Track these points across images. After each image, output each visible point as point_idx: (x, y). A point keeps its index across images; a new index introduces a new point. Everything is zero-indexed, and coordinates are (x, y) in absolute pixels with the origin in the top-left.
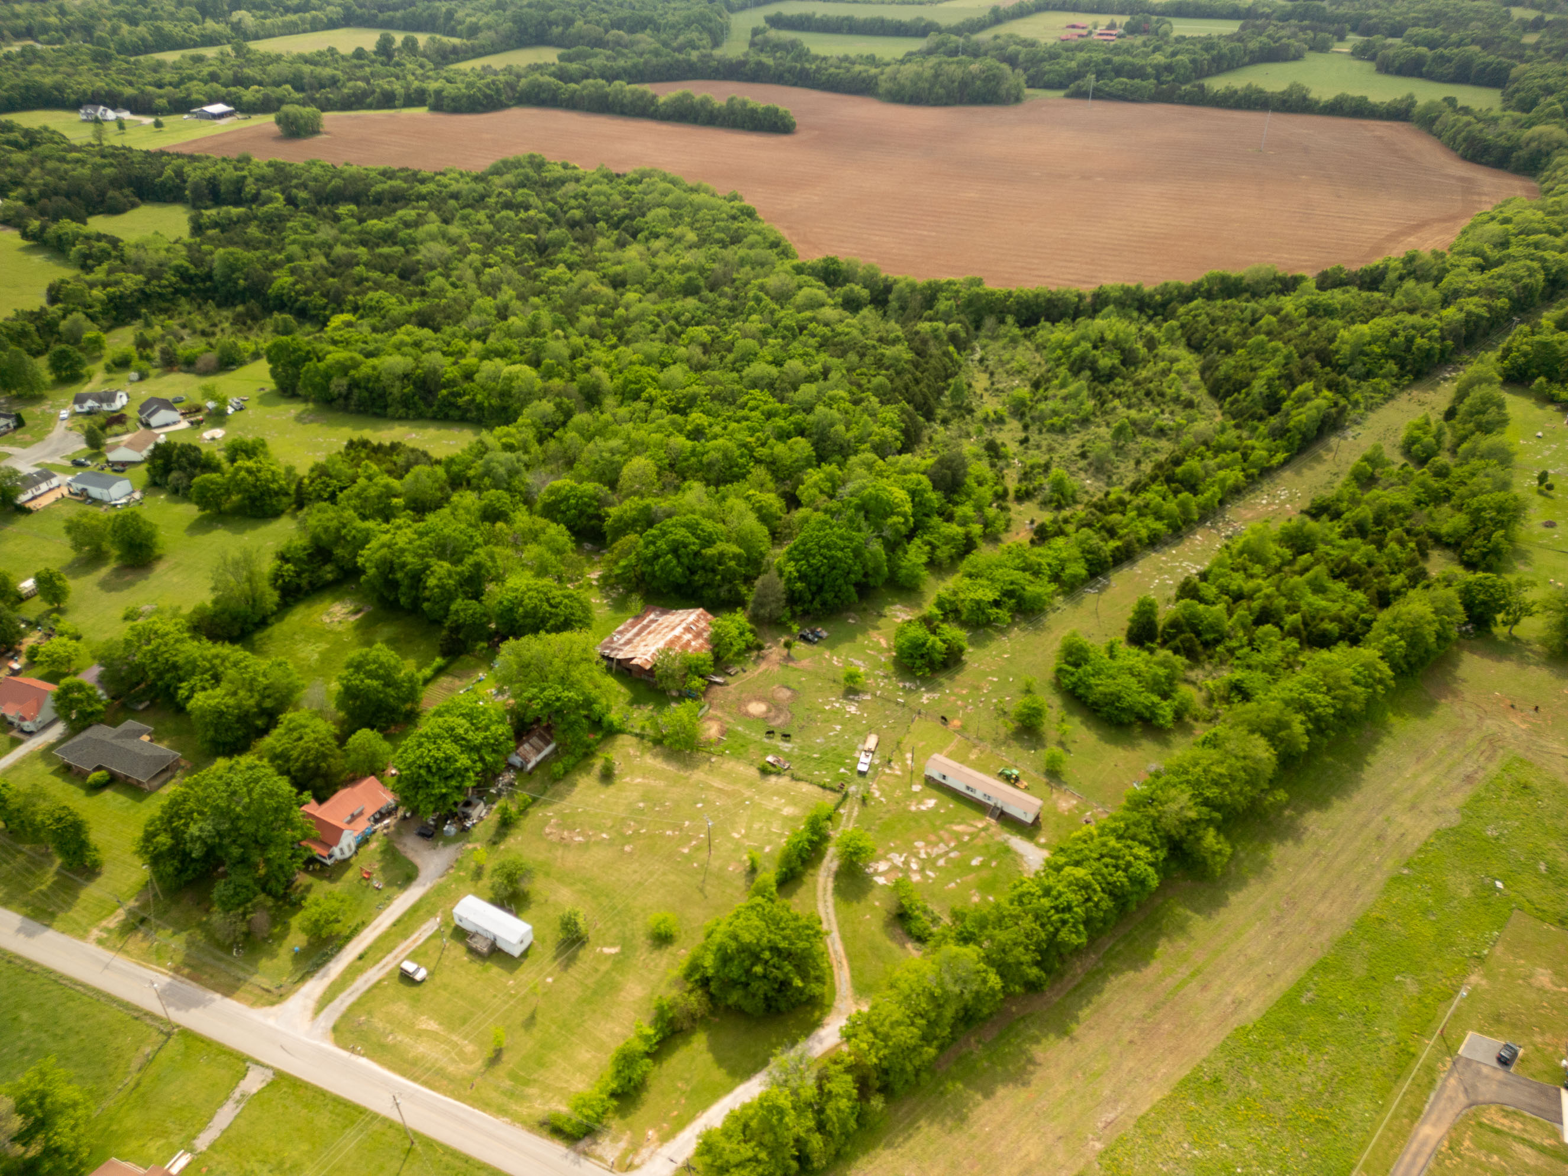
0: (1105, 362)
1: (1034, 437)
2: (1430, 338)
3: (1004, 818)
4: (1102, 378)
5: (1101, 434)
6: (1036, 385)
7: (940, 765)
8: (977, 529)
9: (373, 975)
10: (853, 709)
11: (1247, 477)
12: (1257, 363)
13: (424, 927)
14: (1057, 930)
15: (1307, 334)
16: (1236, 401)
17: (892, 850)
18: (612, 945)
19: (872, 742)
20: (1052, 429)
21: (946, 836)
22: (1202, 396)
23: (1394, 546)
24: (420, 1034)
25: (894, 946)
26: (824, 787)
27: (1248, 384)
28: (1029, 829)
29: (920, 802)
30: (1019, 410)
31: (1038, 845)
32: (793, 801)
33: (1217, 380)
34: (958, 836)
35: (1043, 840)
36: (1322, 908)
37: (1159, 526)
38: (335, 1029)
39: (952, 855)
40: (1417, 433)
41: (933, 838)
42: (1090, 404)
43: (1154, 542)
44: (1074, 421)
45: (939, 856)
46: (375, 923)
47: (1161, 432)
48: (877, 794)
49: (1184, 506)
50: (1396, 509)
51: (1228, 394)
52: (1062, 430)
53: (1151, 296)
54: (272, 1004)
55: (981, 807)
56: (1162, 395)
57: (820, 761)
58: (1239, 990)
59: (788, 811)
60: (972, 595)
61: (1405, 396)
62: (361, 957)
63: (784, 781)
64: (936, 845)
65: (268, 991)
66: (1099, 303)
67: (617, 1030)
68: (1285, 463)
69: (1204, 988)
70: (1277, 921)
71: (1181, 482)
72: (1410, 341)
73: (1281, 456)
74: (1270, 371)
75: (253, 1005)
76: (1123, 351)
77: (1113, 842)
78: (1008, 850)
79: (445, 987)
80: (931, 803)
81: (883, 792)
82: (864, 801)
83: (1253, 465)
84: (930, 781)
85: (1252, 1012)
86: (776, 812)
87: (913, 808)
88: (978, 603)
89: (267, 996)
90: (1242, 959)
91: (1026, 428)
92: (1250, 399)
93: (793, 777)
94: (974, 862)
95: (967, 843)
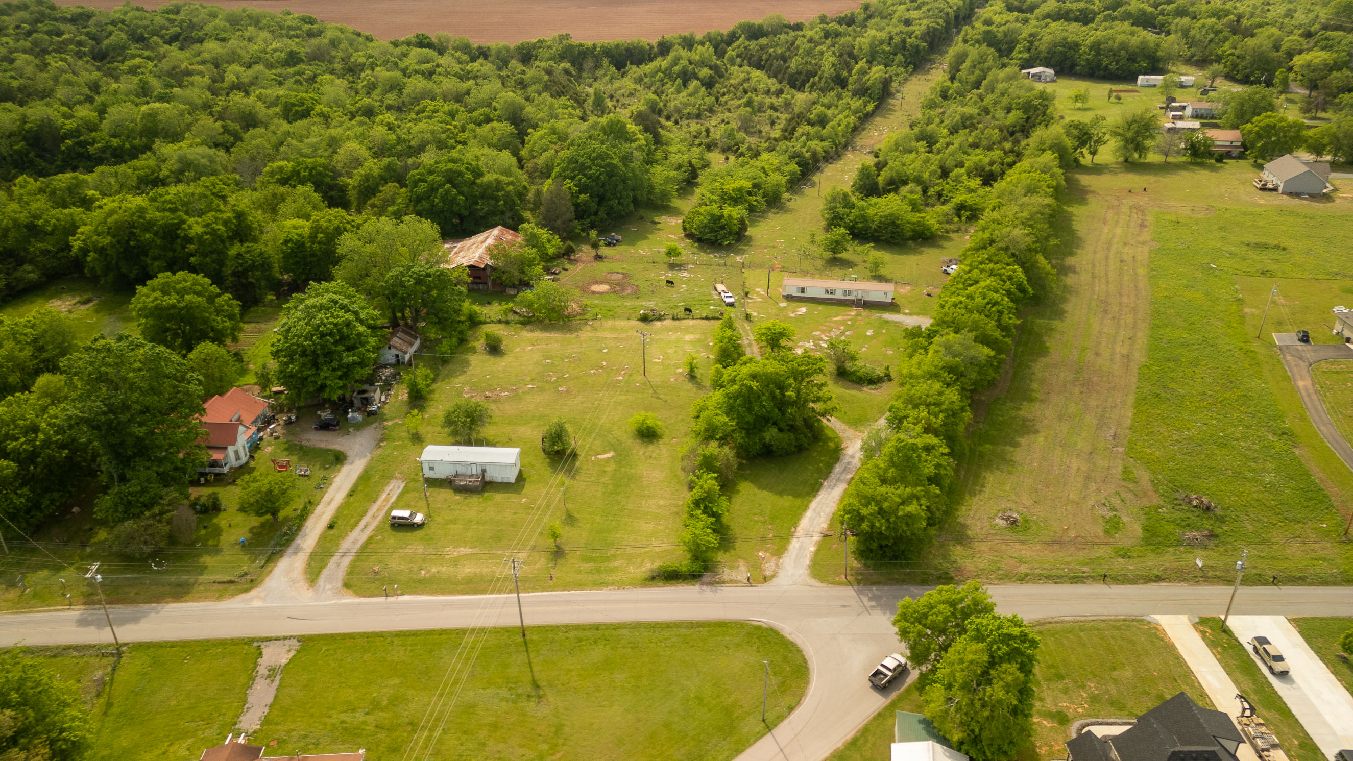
0: (704, 73)
2: (916, 37)
3: (869, 305)
4: (707, 84)
5: (729, 117)
9: (356, 538)
10: (685, 274)
11: (859, 117)
13: (388, 489)
16: (814, 84)
17: (798, 340)
18: (605, 452)
19: (721, 287)
21: (832, 324)
22: (784, 88)
24: (455, 562)
25: (855, 392)
26: (707, 318)
27: (817, 72)
29: (794, 312)
31: (908, 314)
32: (687, 331)
33: (790, 77)
34: (842, 323)
35: (909, 312)
36: (1124, 300)
37: (827, 144)
38: (347, 585)
39: (847, 333)
41: (824, 328)
45: (840, 336)
46: (326, 498)
48: (755, 314)
51: (804, 83)
54: (246, 591)
55: (845, 303)
58: (1121, 350)
59: (689, 337)
60: (733, 186)
61: (913, 78)
62: (331, 527)
63: (668, 322)
64: (830, 331)
65: (231, 582)
66: (664, 48)
67: (662, 503)
68: (877, 109)
69: (1097, 355)
70: (1105, 313)
71: (819, 122)
72: (904, 41)
73: (870, 107)
75: (220, 598)
78: (887, 322)
79: (454, 522)
80: (804, 310)
81: (758, 312)
82: (749, 319)
84: (789, 298)
86: (679, 340)
87: (792, 315)
88: (741, 190)
89: (232, 587)
90: (1104, 336)
92: (823, 81)
93: (674, 319)
94: (868, 334)
95: (852, 325)
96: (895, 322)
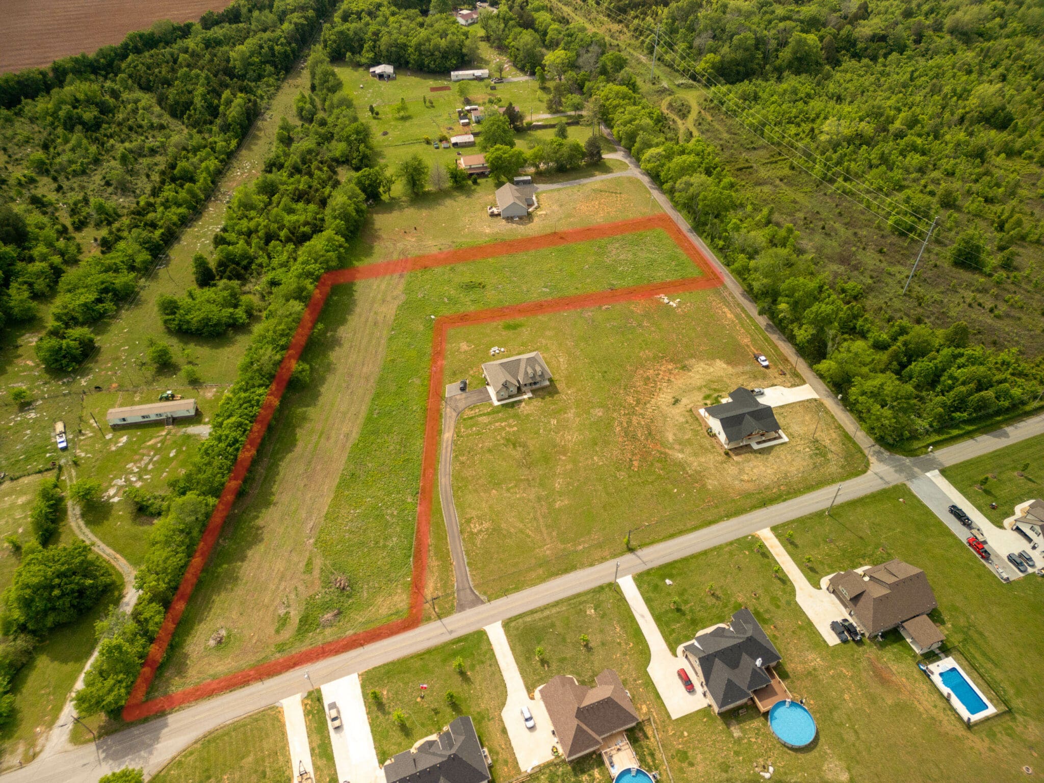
0: (89, 115)
1: (66, 184)
2: (282, 44)
3: (176, 421)
4: (92, 127)
5: (113, 167)
6: (45, 147)
7: (115, 414)
8: (56, 259)
10: (33, 415)
11: (221, 161)
12: (190, 87)
14: (236, 456)
15: (212, 61)
17: (113, 479)
19: (60, 427)
20: (75, 174)
21: (145, 451)
22: (167, 119)
23: (317, 172)
25: (146, 528)
26: (40, 472)
27: (192, 103)
28: (196, 418)
29: (117, 443)
30: (42, 168)
31: (205, 424)
32: (22, 493)
33: (171, 106)
34: (153, 447)
35: (207, 420)
36: (365, 370)
37: (182, 210)
39: (155, 459)
40: (301, 104)
41: (137, 457)
42: (93, 149)
43: (185, 222)
44: (90, 163)
45: (148, 463)
47: (153, 152)
48: (83, 455)
49: (190, 192)
50: (310, 152)
51: (183, 113)
52: (84, 172)
53: (97, 61)
55: (159, 423)
56: (140, 126)
57: (27, 459)
58: (345, 429)
59: (21, 501)
60: (77, 302)
61: (285, 85)
63: (7, 485)
64: (142, 459)
66: (60, 75)
68: (239, 146)
69: (328, 438)
70: (348, 388)
71: (181, 178)
72: (271, 49)
73: (234, 143)
74: (200, 90)
76: (97, 105)
77: (243, 395)
78: (189, 437)
80: (124, 439)
81: (87, 452)
82: (76, 464)
83: (220, 153)
84: (116, 428)
85: (355, 436)
86: (12, 507)
87: (114, 448)
88: (85, 305)
90: (339, 415)
91: (55, 179)
92: (198, 112)
93: (12, 479)
94: (171, 455)
95: (161, 448)
96: (195, 435)
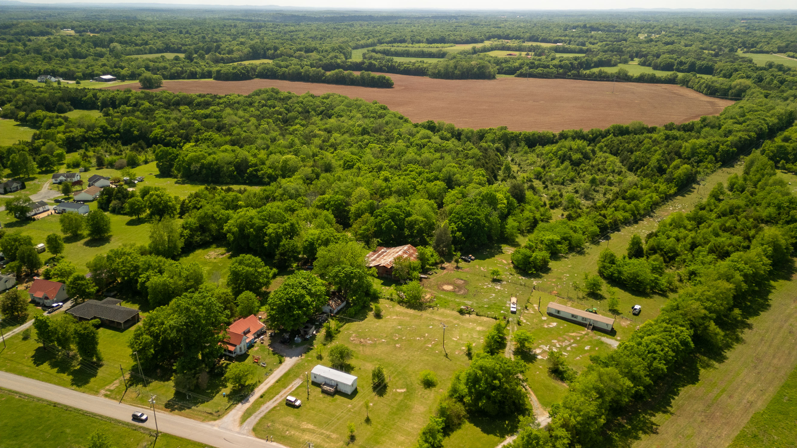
2: (726, 146)
3: (595, 329)
4: (576, 164)
5: (583, 185)
6: (544, 167)
7: (555, 305)
8: (538, 216)
9: (270, 405)
10: (499, 287)
12: (648, 156)
13: (294, 382)
16: (643, 170)
17: (541, 344)
18: (401, 388)
19: (514, 300)
20: (557, 183)
21: (567, 338)
22: (624, 169)
24: (304, 430)
26: (495, 318)
27: (647, 164)
28: (612, 333)
29: (548, 324)
31: (617, 340)
32: (480, 324)
33: (632, 163)
34: (574, 338)
35: (619, 338)
38: (254, 430)
39: (573, 345)
40: (734, 180)
41: (561, 339)
42: (572, 174)
43: (626, 222)
44: (567, 180)
45: (568, 346)
46: (266, 381)
47: (611, 184)
48: (525, 321)
49: (636, 206)
51: (638, 169)
54: (215, 420)
55: (583, 324)
56: (606, 170)
57: (488, 308)
59: (479, 328)
60: (547, 238)
61: (720, 171)
62: (261, 397)
63: (473, 316)
64: (564, 341)
65: (211, 414)
66: (563, 137)
67: (415, 426)
68: (675, 194)
71: (629, 198)
72: (717, 146)
73: (672, 191)
75: (203, 421)
78: (602, 343)
79: (313, 409)
80: (555, 324)
81: (527, 320)
82: (519, 323)
83: (661, 193)
86: (473, 329)
87: (546, 326)
88: (552, 240)
89: (211, 416)
93: (477, 315)
94: (586, 348)
95: (579, 340)
96: (607, 344)
